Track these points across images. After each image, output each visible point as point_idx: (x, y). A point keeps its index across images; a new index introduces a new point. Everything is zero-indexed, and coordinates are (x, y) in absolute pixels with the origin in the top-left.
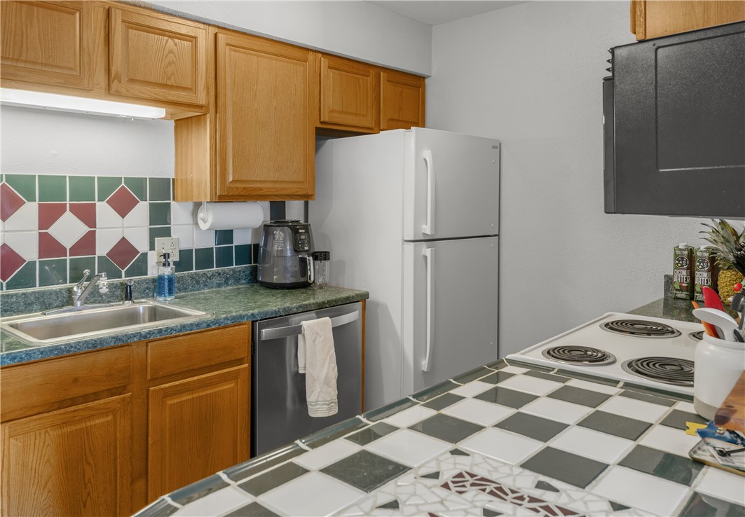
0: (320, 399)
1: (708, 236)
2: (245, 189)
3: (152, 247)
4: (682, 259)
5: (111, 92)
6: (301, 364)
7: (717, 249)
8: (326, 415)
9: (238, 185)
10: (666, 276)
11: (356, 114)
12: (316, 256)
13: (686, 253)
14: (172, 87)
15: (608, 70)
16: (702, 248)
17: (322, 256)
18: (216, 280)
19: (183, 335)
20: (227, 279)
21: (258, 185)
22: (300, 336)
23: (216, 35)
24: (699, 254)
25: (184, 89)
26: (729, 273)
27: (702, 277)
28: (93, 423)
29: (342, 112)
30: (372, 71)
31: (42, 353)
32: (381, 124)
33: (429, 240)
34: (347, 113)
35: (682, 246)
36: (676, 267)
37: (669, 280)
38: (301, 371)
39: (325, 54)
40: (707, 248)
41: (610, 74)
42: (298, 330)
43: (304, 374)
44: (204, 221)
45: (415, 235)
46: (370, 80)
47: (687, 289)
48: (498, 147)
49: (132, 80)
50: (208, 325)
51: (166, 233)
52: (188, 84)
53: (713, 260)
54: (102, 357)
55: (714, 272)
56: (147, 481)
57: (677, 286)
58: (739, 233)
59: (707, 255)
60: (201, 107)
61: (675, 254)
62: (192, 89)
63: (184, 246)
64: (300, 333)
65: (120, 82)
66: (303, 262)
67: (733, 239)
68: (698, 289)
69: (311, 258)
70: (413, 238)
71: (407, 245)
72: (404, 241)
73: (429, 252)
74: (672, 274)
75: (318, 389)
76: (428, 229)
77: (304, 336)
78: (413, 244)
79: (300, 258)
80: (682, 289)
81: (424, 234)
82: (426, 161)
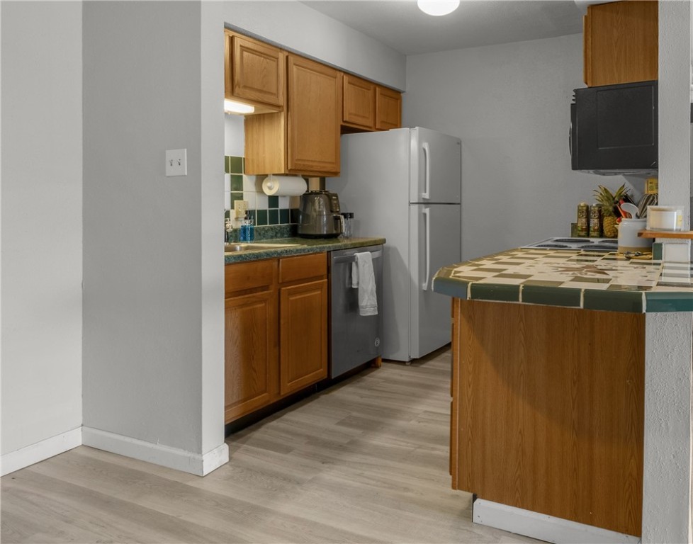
0: (368, 304)
1: (598, 198)
2: (304, 165)
3: (232, 207)
4: (583, 212)
5: (235, 94)
6: (354, 281)
7: (603, 205)
8: (373, 314)
9: (300, 162)
10: (572, 224)
11: (364, 117)
12: (345, 216)
13: (585, 208)
14: (265, 92)
15: (573, 100)
16: (594, 205)
17: (349, 216)
18: (270, 233)
19: (297, 256)
20: (277, 233)
21: (311, 164)
22: (354, 264)
23: (287, 57)
24: (592, 208)
25: (272, 94)
26: (610, 218)
27: (594, 222)
28: (254, 307)
29: (355, 115)
30: (372, 87)
31: (235, 258)
32: (377, 125)
33: (426, 203)
34: (358, 116)
35: (582, 204)
36: (579, 217)
37: (574, 226)
38: (354, 287)
39: (346, 73)
40: (597, 205)
41: (574, 102)
42: (353, 258)
43: (357, 289)
44: (270, 188)
45: (419, 199)
46: (371, 92)
47: (585, 230)
48: (459, 143)
49: (245, 87)
50: (309, 251)
51: (240, 197)
52: (274, 91)
53: (600, 211)
54: (260, 265)
55: (601, 218)
56: (279, 349)
57: (580, 229)
58: (614, 196)
59: (597, 208)
60: (279, 107)
61: (579, 210)
62: (277, 95)
63: (251, 208)
64: (354, 260)
65: (239, 87)
66: (337, 219)
67: (612, 199)
68: (592, 229)
69: (342, 217)
70: (417, 201)
71: (412, 206)
72: (410, 203)
73: (427, 211)
74: (576, 222)
75: (367, 298)
76: (427, 195)
77: (357, 263)
78: (417, 205)
79: (334, 217)
80: (582, 230)
81: (424, 199)
82: (424, 150)
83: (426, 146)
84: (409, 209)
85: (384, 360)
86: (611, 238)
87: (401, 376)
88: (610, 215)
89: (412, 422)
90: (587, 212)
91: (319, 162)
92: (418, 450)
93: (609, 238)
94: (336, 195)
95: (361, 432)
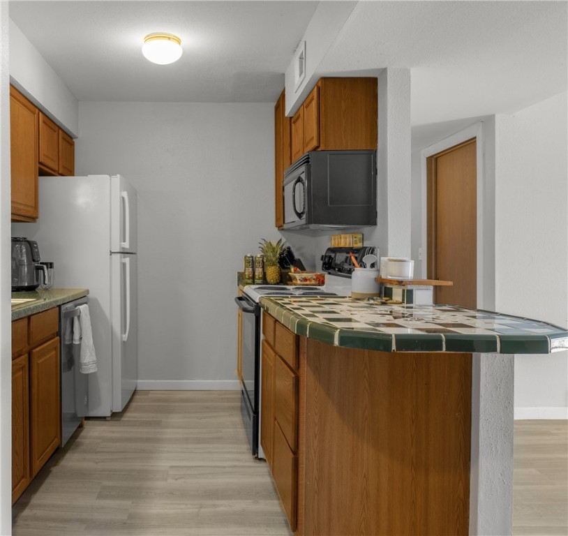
0: (90, 360)
4: (249, 262)
6: (76, 336)
7: (266, 256)
10: (239, 273)
11: (52, 160)
13: (251, 259)
16: (259, 256)
17: (50, 265)
21: (19, 207)
22: (76, 318)
24: (257, 259)
26: (273, 268)
27: (259, 271)
29: (47, 156)
30: (57, 128)
32: (60, 169)
33: (124, 253)
34: (49, 158)
35: (248, 255)
36: (246, 267)
37: (241, 275)
38: (76, 343)
40: (261, 256)
42: (75, 312)
43: (80, 345)
45: (120, 248)
46: (56, 135)
47: (252, 278)
53: (264, 262)
55: (264, 268)
57: (247, 277)
59: (261, 259)
61: (246, 260)
64: (76, 314)
66: (40, 269)
68: (257, 277)
69: (45, 266)
70: (118, 251)
71: (113, 255)
72: (111, 253)
73: (127, 260)
74: (243, 271)
75: (89, 354)
76: (126, 245)
77: (79, 317)
78: (119, 255)
79: (36, 267)
80: (249, 278)
81: (123, 248)
82: (123, 198)
83: (125, 194)
84: (111, 259)
85: (88, 418)
86: (275, 284)
87: (113, 432)
88: (273, 265)
89: (170, 481)
90: (251, 262)
91: (25, 205)
92: (202, 510)
93: (272, 284)
94: (36, 244)
95: (130, 502)
